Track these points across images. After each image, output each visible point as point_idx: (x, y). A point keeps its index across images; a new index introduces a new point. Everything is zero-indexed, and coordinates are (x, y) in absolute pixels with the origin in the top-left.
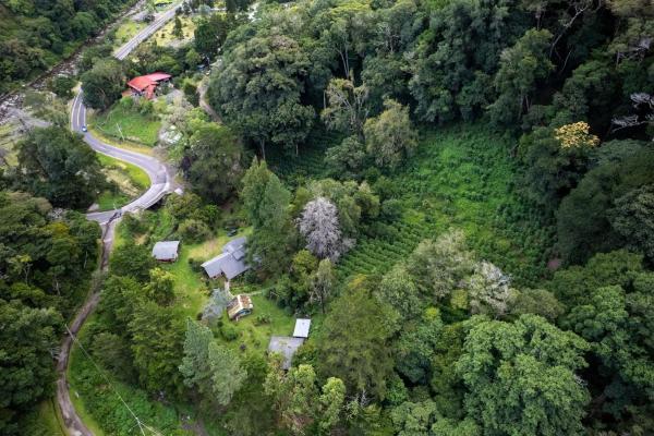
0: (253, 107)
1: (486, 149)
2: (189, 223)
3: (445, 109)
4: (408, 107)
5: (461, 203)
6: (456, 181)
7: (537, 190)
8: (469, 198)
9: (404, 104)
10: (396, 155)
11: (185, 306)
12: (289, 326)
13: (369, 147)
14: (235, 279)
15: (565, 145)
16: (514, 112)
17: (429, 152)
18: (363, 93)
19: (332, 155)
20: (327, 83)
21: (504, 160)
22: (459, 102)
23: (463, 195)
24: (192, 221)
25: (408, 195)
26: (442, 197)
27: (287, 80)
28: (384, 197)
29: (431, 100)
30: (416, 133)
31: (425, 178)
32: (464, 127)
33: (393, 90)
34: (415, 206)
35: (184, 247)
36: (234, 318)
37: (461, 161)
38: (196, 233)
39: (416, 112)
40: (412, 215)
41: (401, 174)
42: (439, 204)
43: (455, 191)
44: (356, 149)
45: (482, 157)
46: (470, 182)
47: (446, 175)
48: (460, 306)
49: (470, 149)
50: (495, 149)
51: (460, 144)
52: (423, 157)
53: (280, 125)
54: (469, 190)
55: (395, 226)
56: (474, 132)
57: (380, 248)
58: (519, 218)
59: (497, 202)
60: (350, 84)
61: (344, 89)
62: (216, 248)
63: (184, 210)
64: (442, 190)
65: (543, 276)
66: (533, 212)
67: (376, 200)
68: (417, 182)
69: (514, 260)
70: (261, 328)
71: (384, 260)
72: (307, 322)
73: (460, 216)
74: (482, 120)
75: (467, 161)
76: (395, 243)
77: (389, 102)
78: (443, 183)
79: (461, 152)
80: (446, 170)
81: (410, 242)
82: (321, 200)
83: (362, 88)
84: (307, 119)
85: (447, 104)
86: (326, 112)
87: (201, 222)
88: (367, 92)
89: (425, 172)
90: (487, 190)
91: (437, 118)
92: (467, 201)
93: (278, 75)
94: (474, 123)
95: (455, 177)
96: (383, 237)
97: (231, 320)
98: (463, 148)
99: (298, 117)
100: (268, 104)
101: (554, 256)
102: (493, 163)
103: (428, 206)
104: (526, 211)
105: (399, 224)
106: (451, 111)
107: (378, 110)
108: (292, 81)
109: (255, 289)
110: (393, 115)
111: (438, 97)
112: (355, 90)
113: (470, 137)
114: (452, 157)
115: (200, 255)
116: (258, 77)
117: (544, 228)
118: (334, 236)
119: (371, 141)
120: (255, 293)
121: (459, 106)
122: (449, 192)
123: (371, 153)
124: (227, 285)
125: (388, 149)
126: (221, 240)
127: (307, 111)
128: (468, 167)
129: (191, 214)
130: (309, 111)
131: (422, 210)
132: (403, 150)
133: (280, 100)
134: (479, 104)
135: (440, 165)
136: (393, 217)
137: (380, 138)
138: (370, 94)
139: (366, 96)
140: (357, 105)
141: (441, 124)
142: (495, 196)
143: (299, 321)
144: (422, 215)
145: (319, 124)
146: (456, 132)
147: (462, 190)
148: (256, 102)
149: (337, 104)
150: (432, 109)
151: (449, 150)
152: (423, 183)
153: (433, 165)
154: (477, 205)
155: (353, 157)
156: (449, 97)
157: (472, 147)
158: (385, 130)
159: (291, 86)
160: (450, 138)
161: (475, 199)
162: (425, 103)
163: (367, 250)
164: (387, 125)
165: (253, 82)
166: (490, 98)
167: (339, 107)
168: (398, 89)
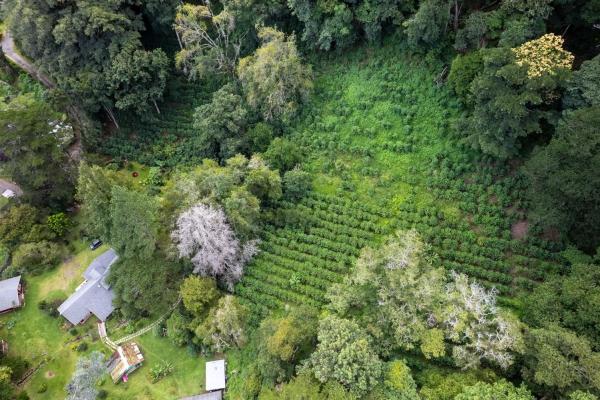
0: (75, 65)
1: (405, 79)
2: (26, 250)
3: (345, 31)
4: (293, 36)
5: (385, 157)
6: (373, 129)
7: (491, 138)
8: (394, 150)
9: (288, 32)
10: (290, 104)
11: (47, 375)
12: (197, 373)
13: (251, 99)
14: (110, 318)
15: (533, 74)
16: (441, 26)
17: (330, 93)
18: (226, 22)
19: (202, 119)
20: (174, 12)
21: (431, 92)
22: (362, 19)
23: (386, 147)
24: (30, 246)
25: (314, 155)
26: (358, 153)
27: (114, 16)
28: (284, 168)
29: (323, 20)
30: (309, 69)
31: (332, 129)
32: (370, 51)
33: (267, 11)
34: (326, 170)
35: (30, 280)
36: (121, 379)
37: (375, 99)
38: (43, 259)
39: (303, 39)
40: (325, 181)
41: (299, 127)
42: (357, 163)
43: (373, 142)
44: (234, 105)
45: (400, 91)
46: (390, 127)
47: (357, 123)
48: (436, 355)
49: (383, 83)
50: (416, 78)
51: (369, 76)
52: (323, 99)
53: (122, 86)
54: (392, 138)
55: (306, 204)
56: (385, 58)
57: (294, 242)
58: (463, 170)
59: (430, 152)
60: (206, 11)
61: (199, 19)
62: (77, 272)
63: (13, 233)
64: (357, 144)
65: (509, 250)
66: (480, 161)
67: (275, 177)
68: (321, 136)
69: (470, 234)
70: (161, 384)
71: (303, 261)
72: (220, 364)
73: (386, 176)
74: (393, 39)
75: (381, 99)
76: (312, 230)
77: (265, 32)
78: (356, 133)
79: (373, 87)
80: (357, 114)
81: (331, 225)
82: (199, 211)
83: (224, 14)
84: (158, 69)
85: (345, 25)
86: (181, 57)
87: (44, 243)
88: (232, 19)
89: (330, 120)
90: (415, 136)
91: (333, 44)
92: (392, 154)
93: (96, 10)
94: (382, 45)
95: (372, 123)
96: (295, 225)
97: (117, 384)
98: (374, 81)
99: (145, 69)
100: (96, 55)
101: (518, 218)
102: (417, 97)
103: (343, 169)
104: (470, 160)
105: (311, 201)
106: (352, 31)
107: (253, 44)
108: (122, 17)
109: (141, 326)
110: (274, 52)
111: (332, 15)
112: (216, 19)
113: (380, 65)
114: (362, 95)
115: (56, 287)
116: (67, 17)
117: (498, 182)
118: (230, 250)
119: (252, 91)
120: (142, 331)
121: (363, 24)
122: (366, 144)
123: (255, 106)
124: (102, 329)
125: (276, 98)
126: (82, 257)
127: (154, 58)
128: (385, 106)
129: (25, 236)
130: (158, 57)
131: (336, 173)
132: (298, 98)
133: (112, 48)
134: (390, 20)
135: (347, 110)
136: (302, 192)
137: (263, 86)
138: (237, 23)
139: (232, 26)
140: (223, 39)
141: (339, 51)
142: (427, 143)
143: (210, 365)
144: (337, 180)
145: (174, 72)
146: (361, 61)
147: (383, 138)
148: (76, 55)
149: (194, 44)
150: (326, 33)
151: (356, 85)
152: (331, 136)
153: (339, 109)
154: (406, 158)
155: (231, 119)
156: (348, 14)
157: (386, 78)
158: (268, 74)
159: (122, 24)
160: (354, 69)
161: (402, 151)
162: (314, 26)
163: (277, 248)
164: (269, 66)
165: (61, 26)
166: (404, 8)
167: (198, 46)
168: (274, 10)
